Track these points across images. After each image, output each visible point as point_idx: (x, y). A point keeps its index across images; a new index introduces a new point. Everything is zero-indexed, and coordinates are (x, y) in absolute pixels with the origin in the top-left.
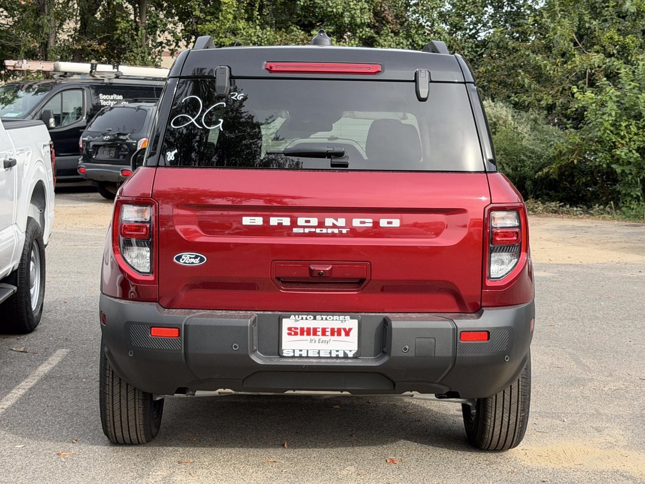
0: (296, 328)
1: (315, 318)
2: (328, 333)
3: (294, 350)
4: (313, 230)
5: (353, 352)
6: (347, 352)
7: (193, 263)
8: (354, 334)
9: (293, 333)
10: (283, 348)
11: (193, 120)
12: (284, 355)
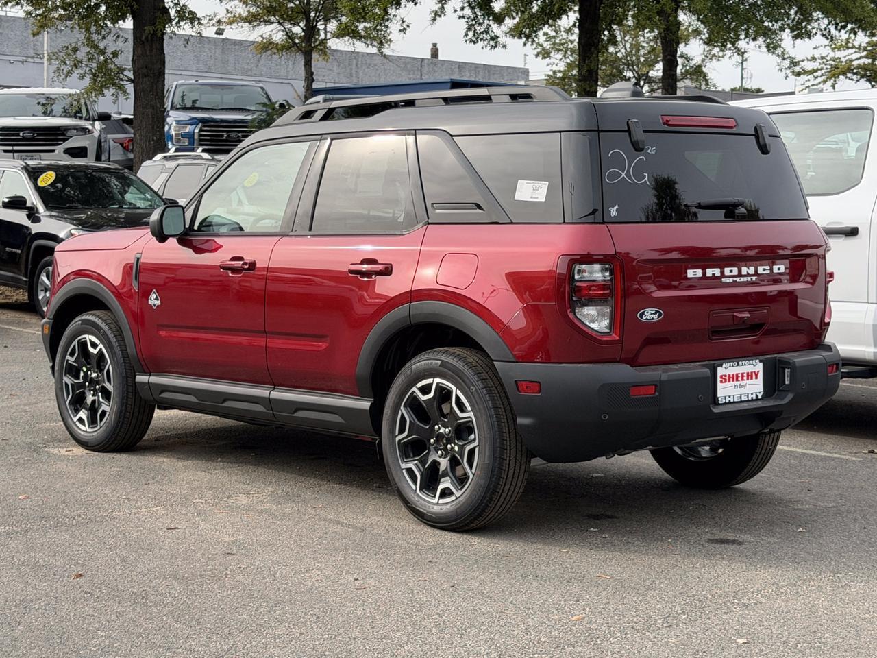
0: (725, 376)
1: (738, 365)
2: (745, 378)
3: (725, 397)
4: (735, 279)
5: (762, 393)
6: (758, 394)
7: (653, 319)
8: (761, 375)
9: (723, 381)
10: (718, 396)
11: (624, 175)
12: (720, 402)
